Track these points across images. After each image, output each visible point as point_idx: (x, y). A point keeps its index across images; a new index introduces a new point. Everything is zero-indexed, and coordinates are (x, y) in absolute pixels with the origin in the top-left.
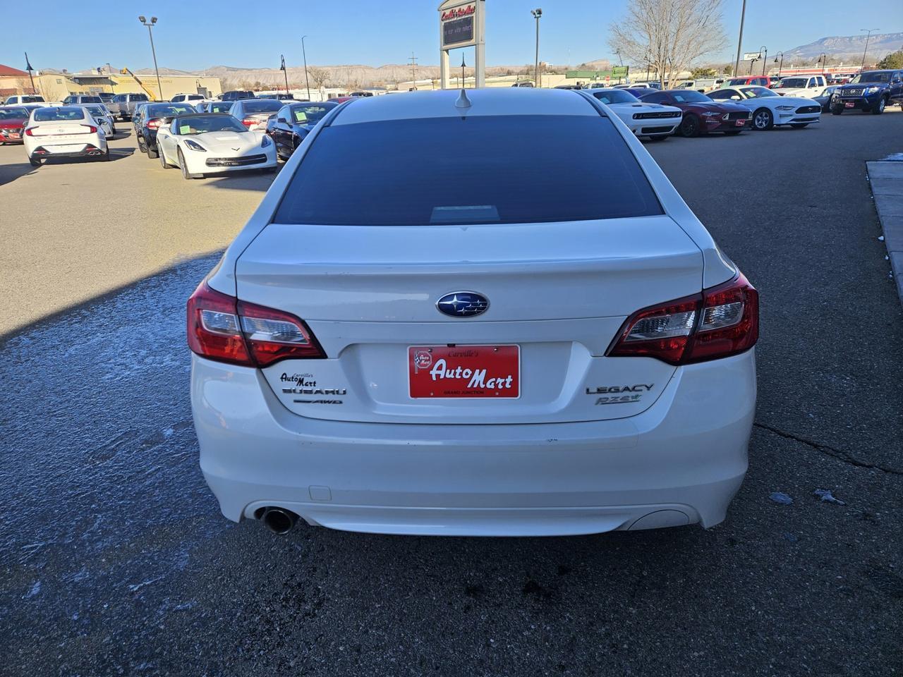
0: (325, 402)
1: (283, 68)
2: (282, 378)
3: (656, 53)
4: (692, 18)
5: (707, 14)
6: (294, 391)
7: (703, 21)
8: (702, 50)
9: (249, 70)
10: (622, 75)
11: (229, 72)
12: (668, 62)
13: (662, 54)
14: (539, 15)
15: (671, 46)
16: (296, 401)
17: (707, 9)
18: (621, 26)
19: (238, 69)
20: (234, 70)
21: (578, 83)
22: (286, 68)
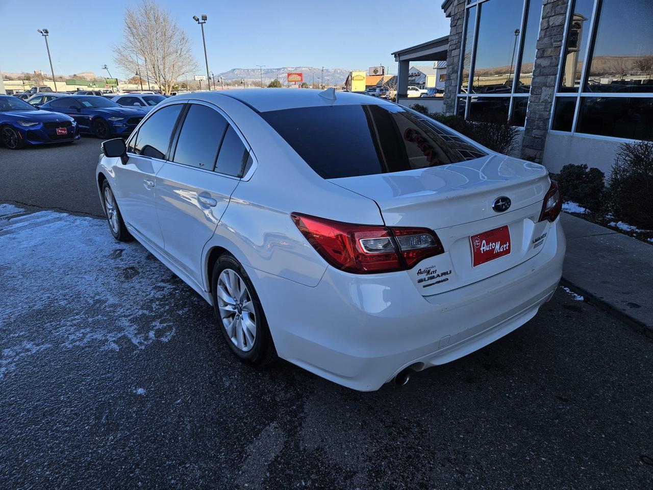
0: (442, 281)
2: (418, 273)
3: (153, 71)
4: (171, 50)
5: (181, 47)
6: (425, 279)
7: (179, 52)
8: (183, 71)
10: (113, 85)
12: (162, 78)
13: (157, 72)
14: (46, 34)
15: (161, 67)
16: (424, 287)
17: (179, 44)
18: (122, 50)
21: (78, 89)
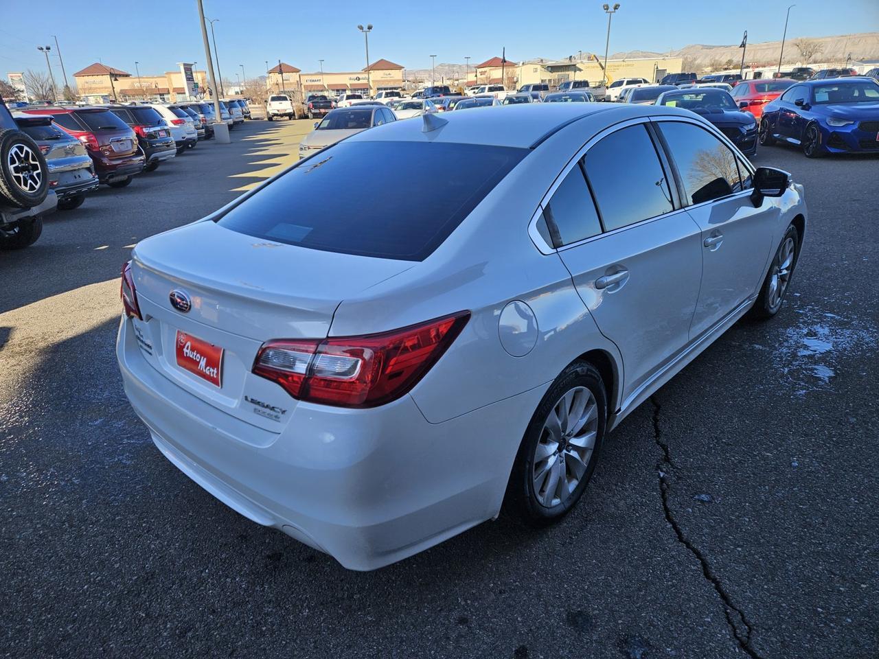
1: (743, 45)
9: (727, 47)
11: (704, 50)
19: (714, 47)
20: (710, 48)
22: (747, 45)
